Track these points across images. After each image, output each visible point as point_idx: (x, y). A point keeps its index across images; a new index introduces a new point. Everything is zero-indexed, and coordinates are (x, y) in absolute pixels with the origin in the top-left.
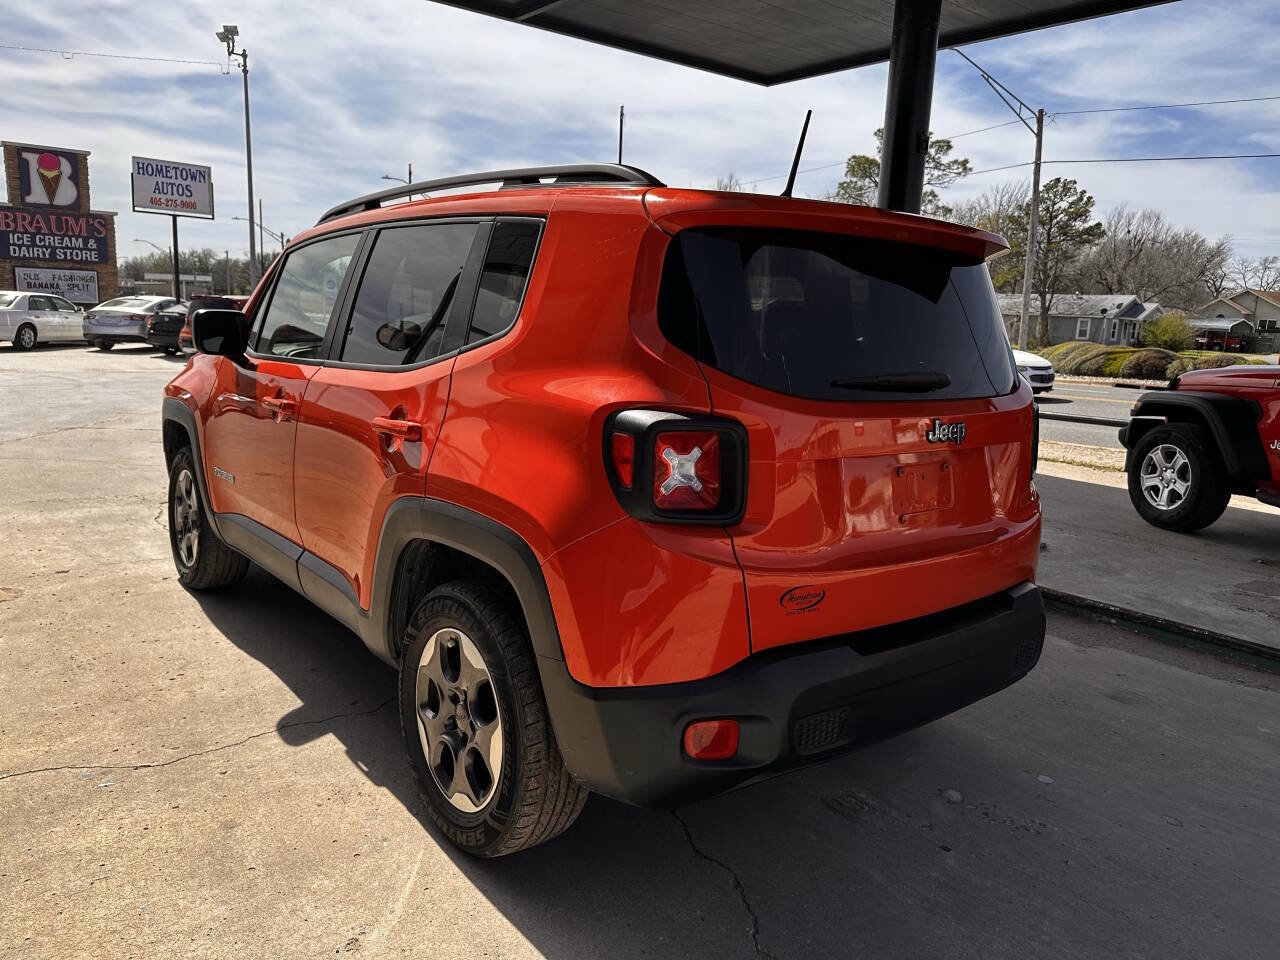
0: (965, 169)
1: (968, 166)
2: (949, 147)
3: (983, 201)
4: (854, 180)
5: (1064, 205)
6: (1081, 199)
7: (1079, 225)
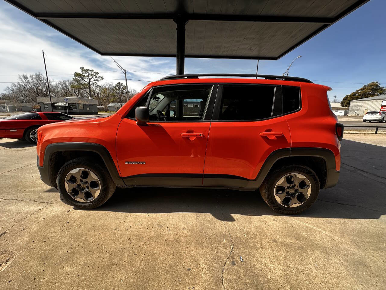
0: (102, 78)
1: (103, 78)
2: (98, 74)
3: (104, 85)
4: (76, 77)
5: (121, 87)
6: (124, 86)
7: (125, 91)
